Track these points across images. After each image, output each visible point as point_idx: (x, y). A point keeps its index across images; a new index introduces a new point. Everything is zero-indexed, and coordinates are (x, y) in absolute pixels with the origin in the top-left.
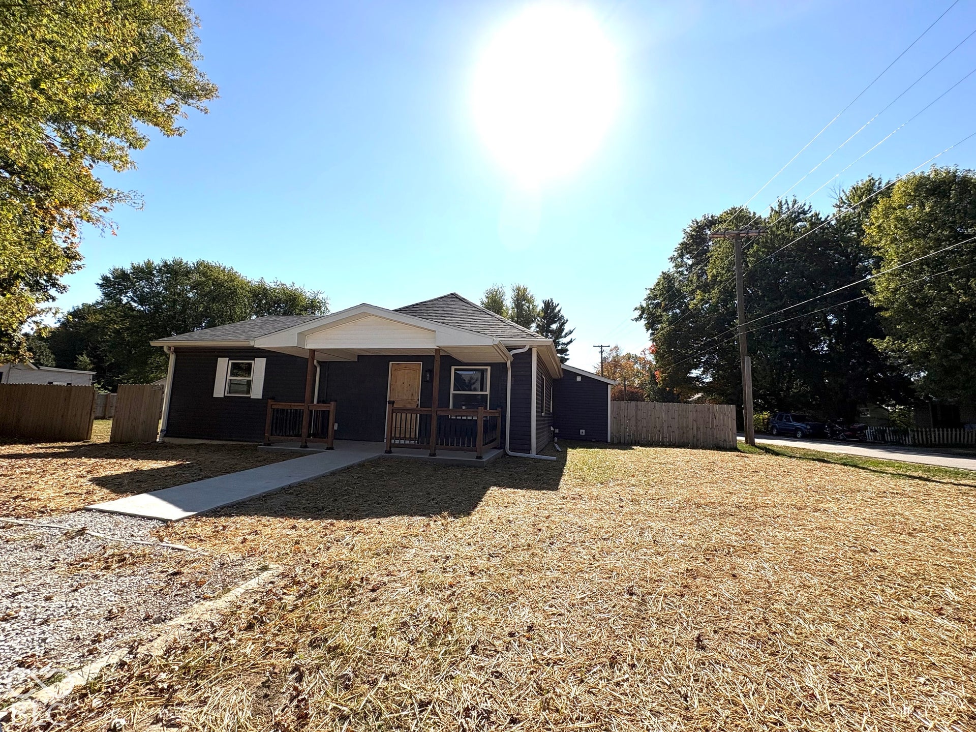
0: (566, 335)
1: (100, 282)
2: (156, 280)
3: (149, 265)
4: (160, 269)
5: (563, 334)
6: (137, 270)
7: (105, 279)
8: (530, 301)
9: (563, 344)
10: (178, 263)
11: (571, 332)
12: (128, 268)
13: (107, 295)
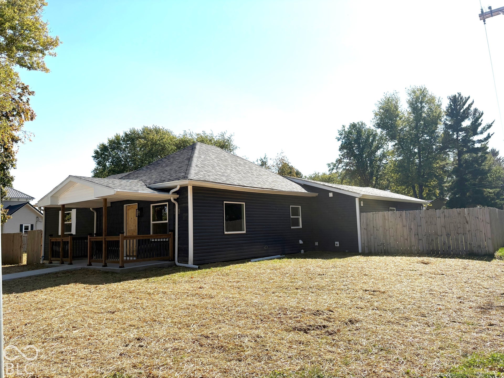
0: (484, 130)
1: (94, 155)
2: (123, 146)
3: (117, 138)
4: (124, 139)
5: (479, 129)
6: (111, 142)
7: (96, 152)
8: (431, 101)
9: (480, 141)
10: (134, 132)
11: (489, 126)
12: (106, 143)
13: (99, 163)
